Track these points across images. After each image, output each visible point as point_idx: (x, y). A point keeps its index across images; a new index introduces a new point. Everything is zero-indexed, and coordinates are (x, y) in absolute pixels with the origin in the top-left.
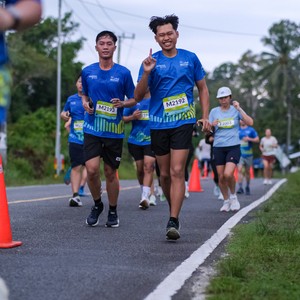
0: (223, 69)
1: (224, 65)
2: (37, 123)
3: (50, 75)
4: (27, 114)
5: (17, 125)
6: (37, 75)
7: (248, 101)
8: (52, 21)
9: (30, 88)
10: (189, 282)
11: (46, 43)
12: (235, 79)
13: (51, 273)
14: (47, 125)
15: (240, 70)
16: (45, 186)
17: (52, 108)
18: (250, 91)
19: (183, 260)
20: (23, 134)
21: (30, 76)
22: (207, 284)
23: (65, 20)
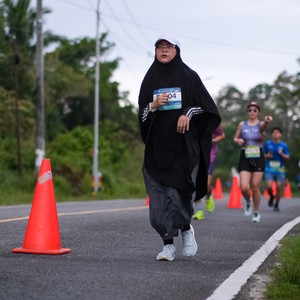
0: (258, 90)
1: (260, 86)
2: (75, 141)
3: (86, 94)
4: (63, 132)
5: (54, 143)
6: (73, 94)
7: (284, 121)
8: (89, 41)
9: (66, 106)
10: (245, 288)
11: (82, 63)
12: (271, 100)
13: (104, 278)
14: (84, 143)
15: (275, 91)
16: (82, 203)
17: (89, 126)
18: (285, 112)
19: (236, 268)
20: (60, 152)
21: (67, 96)
22: (265, 290)
23: (101, 40)
